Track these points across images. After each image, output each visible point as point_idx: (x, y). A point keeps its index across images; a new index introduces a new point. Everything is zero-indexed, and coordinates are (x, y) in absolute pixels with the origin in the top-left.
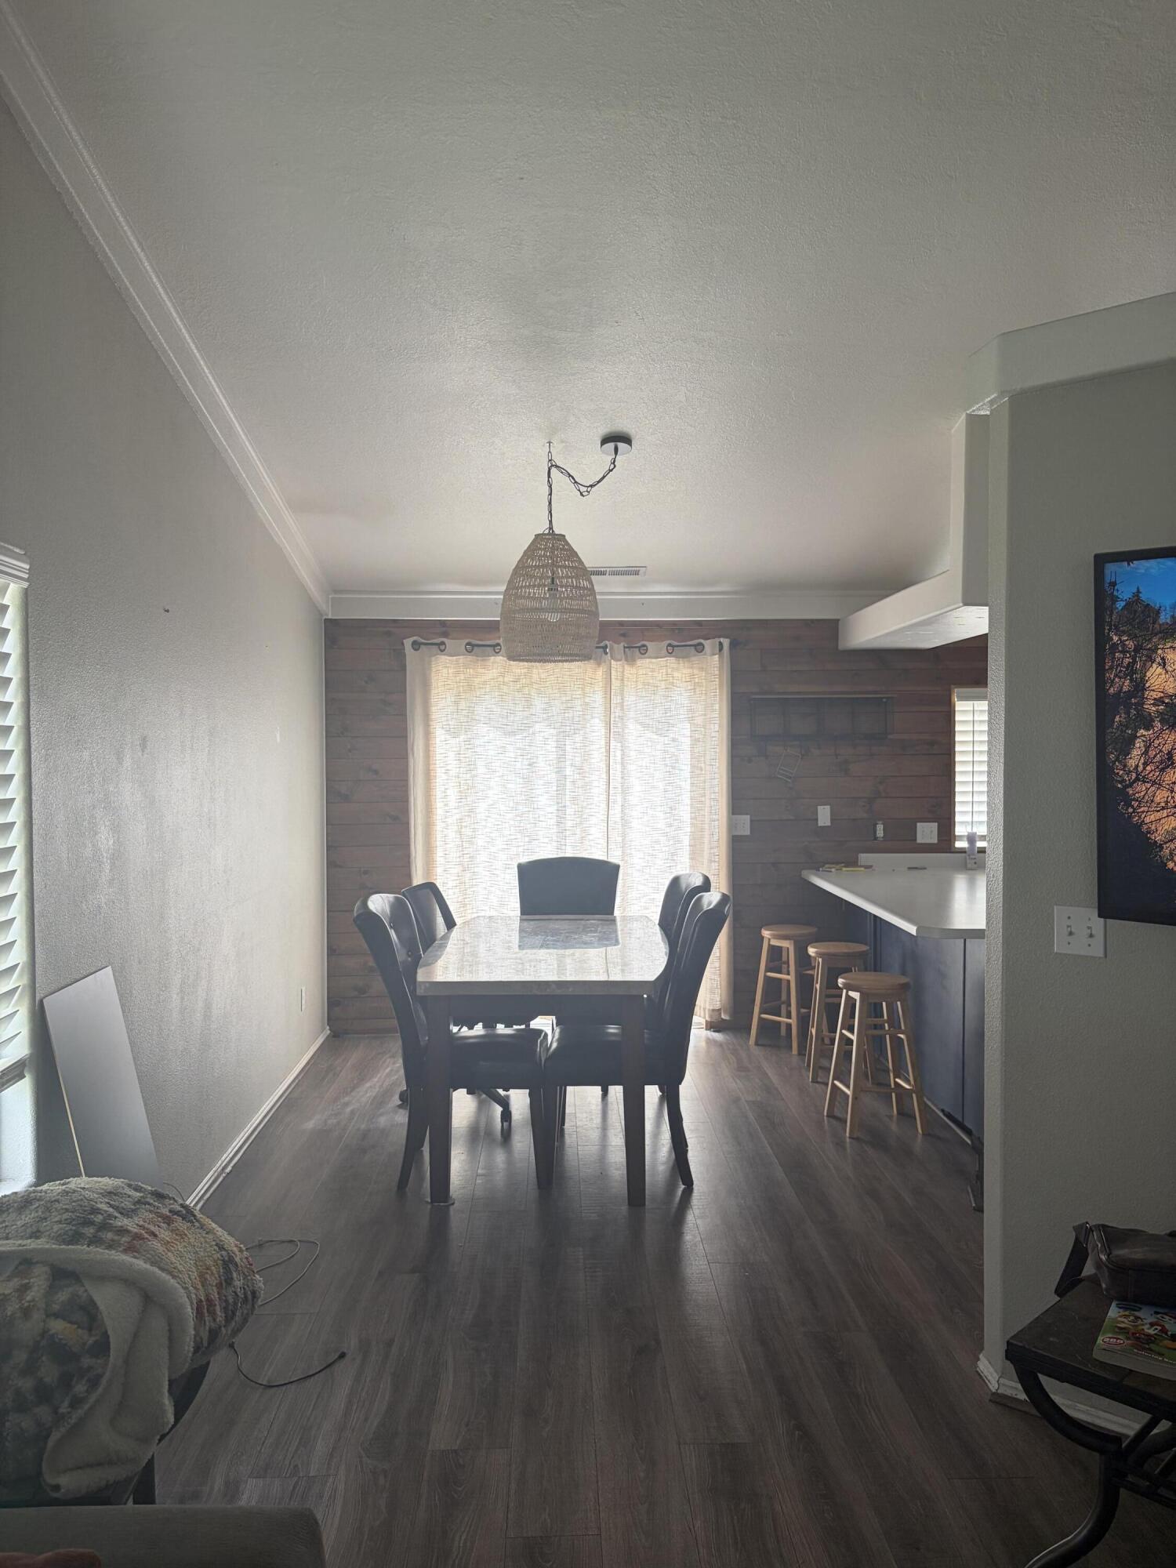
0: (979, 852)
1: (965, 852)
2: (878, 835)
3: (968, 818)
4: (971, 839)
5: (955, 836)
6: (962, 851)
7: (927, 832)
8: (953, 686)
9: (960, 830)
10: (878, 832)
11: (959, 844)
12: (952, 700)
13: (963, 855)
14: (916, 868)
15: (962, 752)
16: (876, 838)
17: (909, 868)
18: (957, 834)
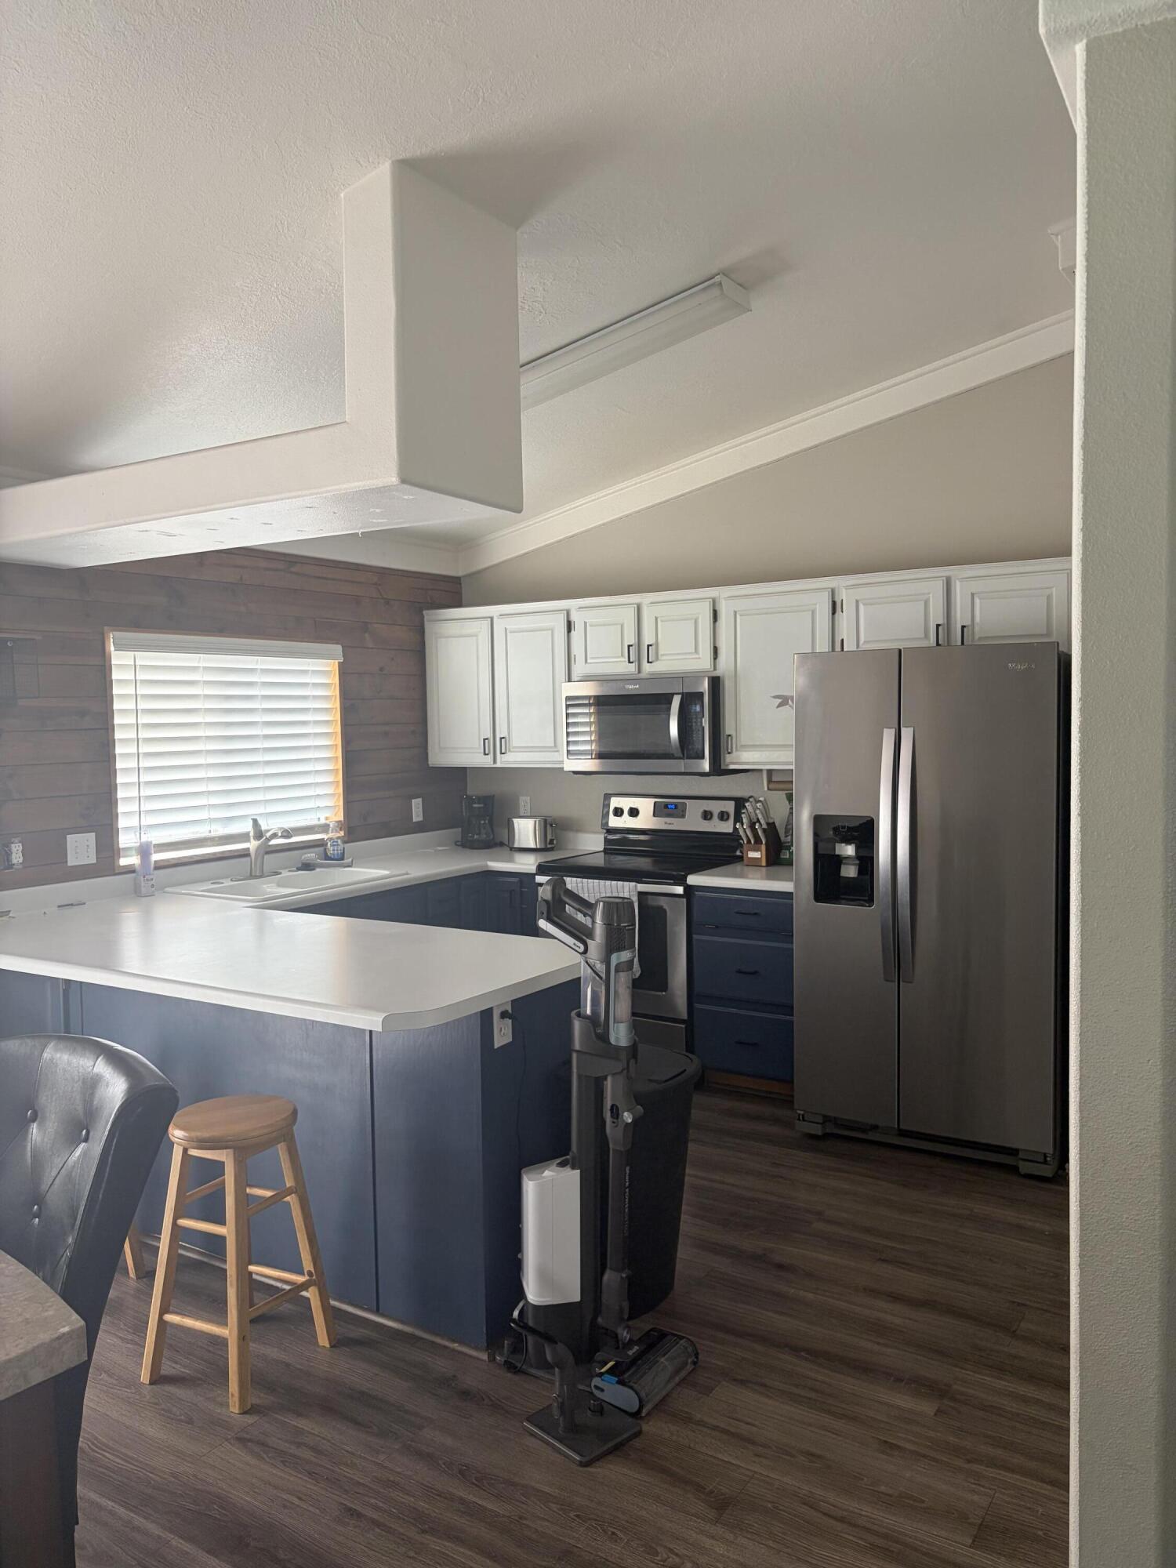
0: (156, 868)
1: (133, 871)
2: (14, 861)
3: (134, 822)
4: (144, 851)
5: (119, 849)
6: (130, 870)
7: (81, 848)
8: (106, 628)
9: (125, 840)
10: (14, 856)
11: (123, 862)
12: (107, 651)
13: (133, 875)
14: (72, 905)
15: (122, 726)
16: (11, 866)
17: (59, 906)
18: (121, 846)
